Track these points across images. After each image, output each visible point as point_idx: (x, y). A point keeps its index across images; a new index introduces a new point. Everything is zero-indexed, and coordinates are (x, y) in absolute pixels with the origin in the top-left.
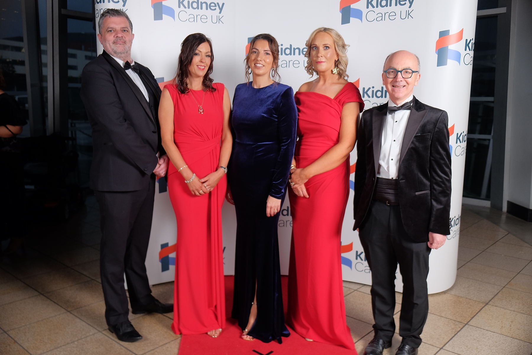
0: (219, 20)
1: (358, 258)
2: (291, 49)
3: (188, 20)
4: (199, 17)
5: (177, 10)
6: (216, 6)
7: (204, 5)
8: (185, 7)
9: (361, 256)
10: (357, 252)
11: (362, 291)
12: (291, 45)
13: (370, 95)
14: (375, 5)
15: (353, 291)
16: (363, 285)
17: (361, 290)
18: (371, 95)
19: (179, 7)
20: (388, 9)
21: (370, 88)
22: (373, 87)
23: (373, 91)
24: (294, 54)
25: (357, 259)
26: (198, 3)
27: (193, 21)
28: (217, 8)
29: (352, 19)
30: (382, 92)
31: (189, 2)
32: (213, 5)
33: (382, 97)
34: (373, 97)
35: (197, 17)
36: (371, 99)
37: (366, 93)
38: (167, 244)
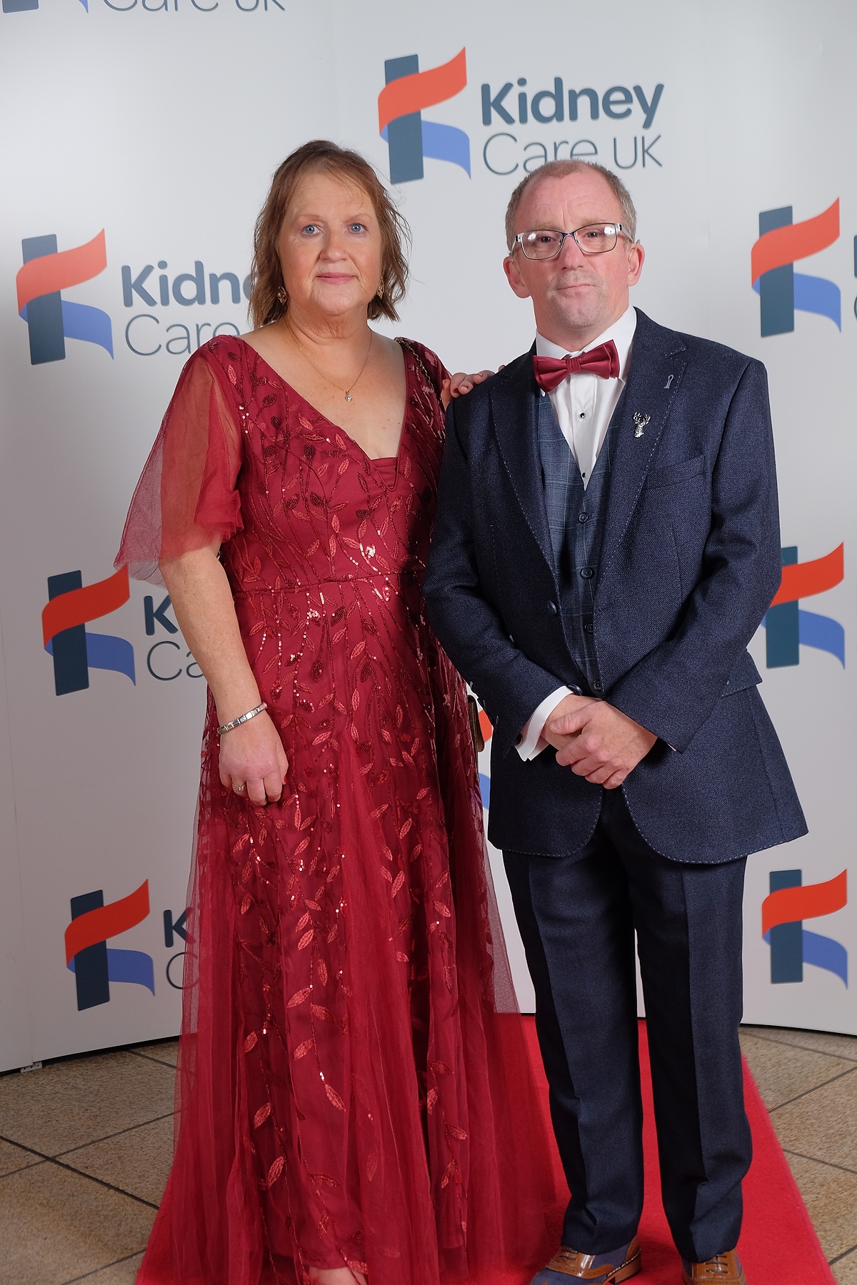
2: (558, 97)
12: (558, 82)
24: (574, 116)
27: (162, 6)
38: (99, 895)
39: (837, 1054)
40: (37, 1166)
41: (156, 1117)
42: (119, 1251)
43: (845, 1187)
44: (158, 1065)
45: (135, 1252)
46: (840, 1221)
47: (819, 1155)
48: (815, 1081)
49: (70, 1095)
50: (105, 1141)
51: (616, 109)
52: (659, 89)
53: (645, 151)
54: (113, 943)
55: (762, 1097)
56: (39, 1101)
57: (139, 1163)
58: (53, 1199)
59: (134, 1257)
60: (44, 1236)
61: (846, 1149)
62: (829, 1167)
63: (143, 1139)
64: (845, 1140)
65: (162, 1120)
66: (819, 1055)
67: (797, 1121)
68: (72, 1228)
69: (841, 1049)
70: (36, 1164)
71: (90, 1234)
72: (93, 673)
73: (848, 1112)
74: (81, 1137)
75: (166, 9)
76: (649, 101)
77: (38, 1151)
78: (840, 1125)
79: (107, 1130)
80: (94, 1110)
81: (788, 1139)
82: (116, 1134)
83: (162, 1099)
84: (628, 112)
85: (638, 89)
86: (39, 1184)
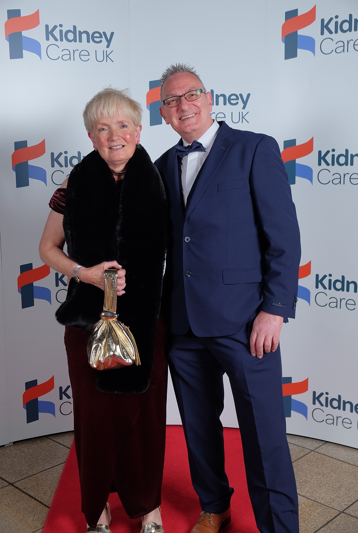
0: (107, 56)
1: (317, 401)
2: (212, 96)
3: (61, 57)
4: (77, 53)
5: (44, 44)
6: (101, 37)
7: (84, 36)
8: (56, 40)
9: (321, 399)
10: (314, 393)
11: (322, 452)
12: (212, 91)
14: (333, 30)
15: (309, 452)
16: (325, 442)
17: (320, 450)
18: (330, 162)
19: (48, 39)
20: (352, 35)
21: (328, 152)
22: (333, 150)
23: (333, 156)
24: (217, 104)
25: (314, 403)
26: (74, 32)
27: (69, 59)
28: (103, 39)
29: (299, 51)
30: (346, 156)
31: (61, 31)
32: (97, 35)
33: (346, 163)
34: (333, 164)
35: (74, 52)
36: (330, 167)
37: (324, 158)
38: (36, 381)
39: (302, 446)
40: (6, 487)
41: (52, 466)
42: (33, 528)
43: (308, 506)
44: (55, 443)
45: (39, 528)
46: (306, 522)
48: (295, 457)
49: (21, 455)
50: (32, 476)
51: (232, 102)
52: (249, 95)
53: (243, 117)
54: (40, 399)
56: (10, 458)
57: (44, 486)
58: (10, 502)
59: (39, 531)
60: (5, 520)
62: (301, 497)
63: (47, 476)
64: (307, 485)
65: (55, 468)
66: (296, 446)
68: (16, 516)
69: (304, 444)
70: (6, 486)
71: (23, 520)
72: (36, 300)
73: (308, 472)
74: (24, 474)
75: (70, 60)
76: (245, 99)
77: (7, 480)
78: (305, 478)
79: (34, 471)
80: (30, 462)
82: (37, 473)
83: (55, 458)
84: (237, 103)
85: (241, 95)
86: (6, 496)
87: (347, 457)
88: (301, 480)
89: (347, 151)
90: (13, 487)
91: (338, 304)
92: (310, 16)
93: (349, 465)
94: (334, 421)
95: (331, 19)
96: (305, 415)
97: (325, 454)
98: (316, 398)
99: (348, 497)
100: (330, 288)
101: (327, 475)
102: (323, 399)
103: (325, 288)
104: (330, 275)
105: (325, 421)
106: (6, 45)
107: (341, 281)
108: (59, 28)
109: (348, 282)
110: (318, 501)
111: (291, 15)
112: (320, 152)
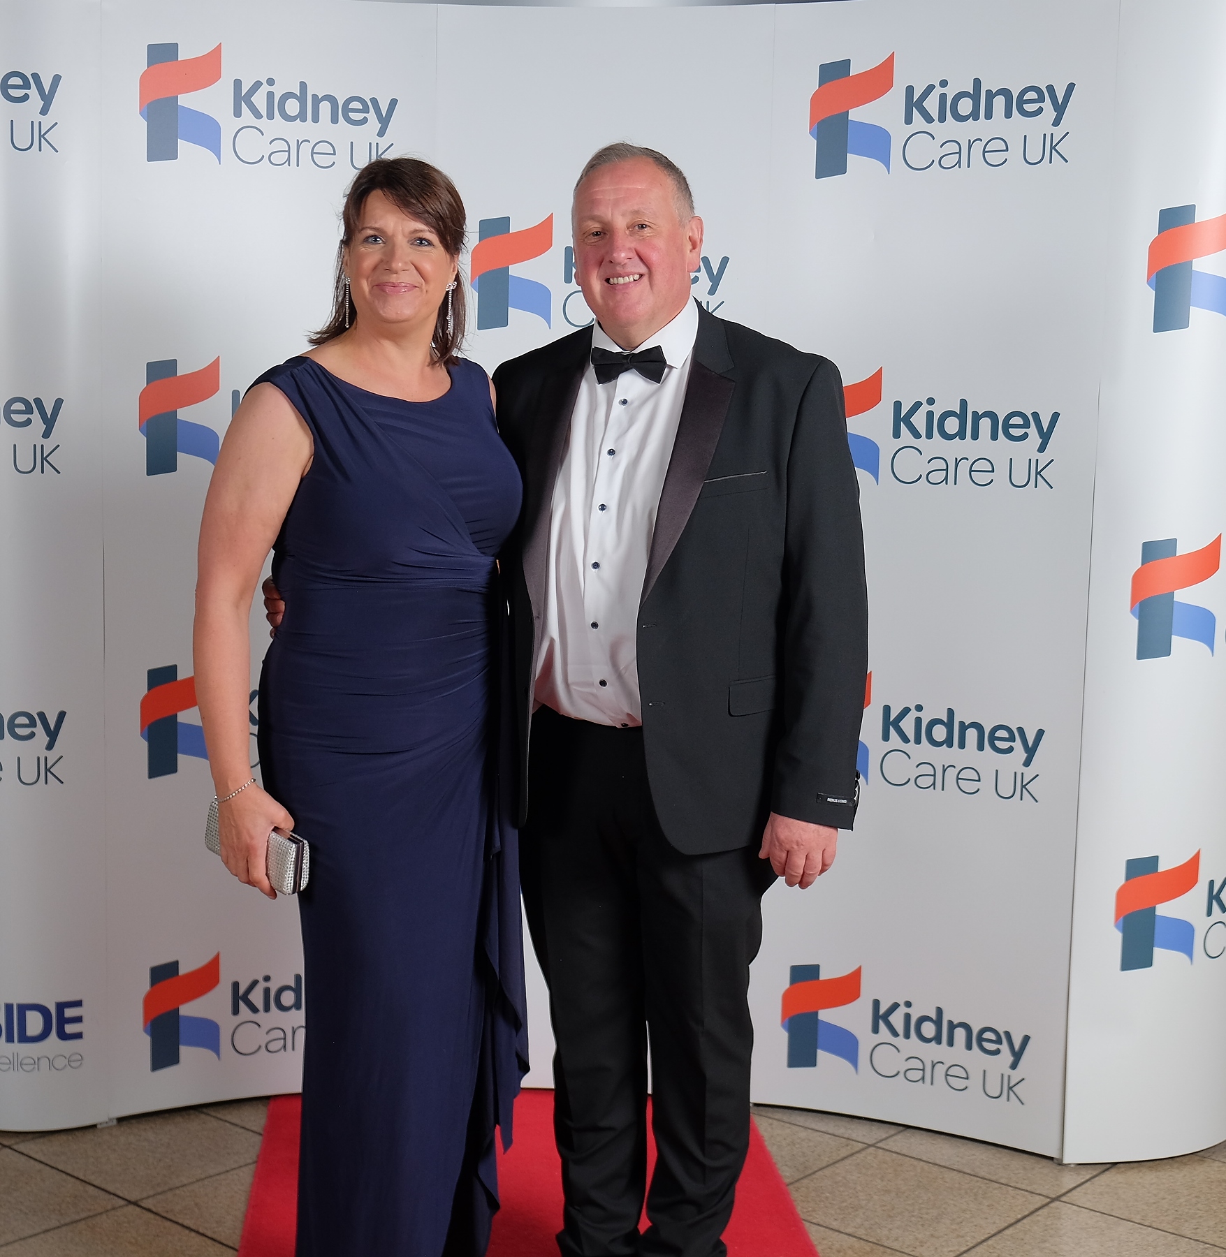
1: (882, 1025)
3: (266, 158)
4: (306, 149)
5: (228, 125)
6: (366, 110)
7: (325, 107)
8: (258, 115)
9: (892, 1018)
10: (876, 1004)
11: (895, 1149)
13: (921, 427)
14: (935, 113)
15: (863, 1149)
16: (901, 1128)
17: (891, 1144)
18: (923, 430)
19: (238, 113)
20: (980, 128)
21: (918, 405)
22: (931, 401)
23: (930, 415)
25: (876, 1030)
26: (302, 99)
27: (285, 162)
28: (372, 115)
29: (851, 159)
30: (962, 417)
31: (270, 95)
32: (356, 105)
33: (961, 434)
34: (929, 435)
35: (298, 147)
36: (922, 443)
37: (907, 420)
38: (175, 965)
39: (846, 1136)
40: (121, 1209)
41: (225, 1169)
47: (835, 1225)
48: (827, 1159)
50: (181, 1189)
52: (725, 261)
54: (186, 1010)
55: (780, 1172)
56: (115, 1150)
61: (858, 1221)
65: (231, 1173)
66: (830, 1136)
67: (813, 1194)
69: (850, 1131)
70: (120, 1207)
72: (182, 759)
73: (859, 1188)
75: (289, 165)
76: (715, 271)
77: (121, 1195)
79: (182, 1179)
80: (168, 1160)
81: (805, 1210)
82: (191, 1183)
83: (229, 1154)
84: (696, 279)
85: (706, 261)
86: (126, 1225)
87: (958, 1159)
88: (845, 1204)
89: (964, 403)
90: (138, 1209)
91: (936, 777)
92: (880, 79)
93: (961, 1175)
94: (925, 1073)
95: (931, 88)
96: (854, 1060)
97: (902, 1153)
98: (880, 1017)
99: (958, 1236)
100: (918, 741)
101: (906, 1194)
102: (897, 1019)
103: (906, 740)
104: (919, 708)
105: (901, 1075)
106: (140, 127)
107: (946, 721)
108: (265, 88)
109: (962, 723)
110: (885, 1244)
111: (834, 72)
112: (898, 405)
